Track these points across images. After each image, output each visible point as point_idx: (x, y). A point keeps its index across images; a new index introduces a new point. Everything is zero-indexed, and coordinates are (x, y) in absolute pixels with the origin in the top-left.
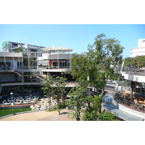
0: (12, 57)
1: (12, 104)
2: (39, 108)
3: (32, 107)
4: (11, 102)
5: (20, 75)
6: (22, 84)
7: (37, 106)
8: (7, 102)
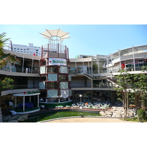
0: (82, 62)
1: (81, 107)
2: (112, 115)
3: (101, 113)
4: (80, 106)
5: (89, 78)
6: (92, 89)
7: (108, 113)
8: (76, 105)
